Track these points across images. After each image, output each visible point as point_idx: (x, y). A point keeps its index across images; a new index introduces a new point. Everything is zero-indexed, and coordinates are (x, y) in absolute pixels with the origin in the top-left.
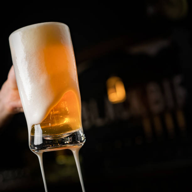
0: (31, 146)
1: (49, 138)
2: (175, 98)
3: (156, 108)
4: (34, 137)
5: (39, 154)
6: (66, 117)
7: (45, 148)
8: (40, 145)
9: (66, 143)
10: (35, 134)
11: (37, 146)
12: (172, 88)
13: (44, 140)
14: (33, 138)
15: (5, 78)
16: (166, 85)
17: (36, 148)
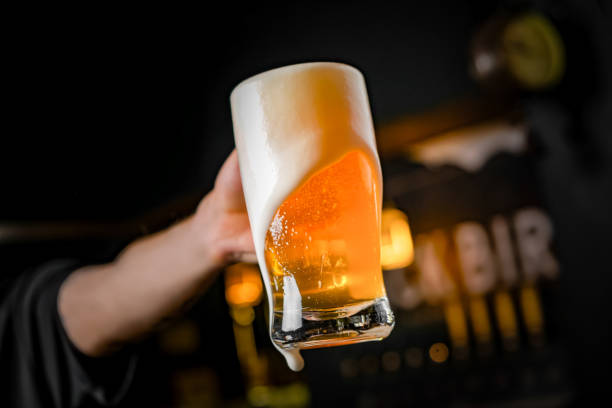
0: (273, 335)
1: (313, 318)
2: (518, 261)
3: (478, 283)
4: (282, 314)
5: (290, 351)
6: (343, 274)
7: (305, 339)
8: (298, 331)
9: (357, 325)
10: (284, 307)
11: (291, 333)
12: (513, 236)
13: (305, 322)
14: (278, 320)
15: (208, 186)
16: (500, 230)
17: (289, 338)
